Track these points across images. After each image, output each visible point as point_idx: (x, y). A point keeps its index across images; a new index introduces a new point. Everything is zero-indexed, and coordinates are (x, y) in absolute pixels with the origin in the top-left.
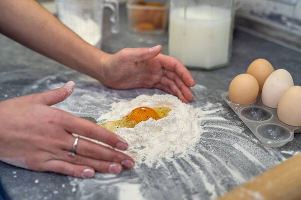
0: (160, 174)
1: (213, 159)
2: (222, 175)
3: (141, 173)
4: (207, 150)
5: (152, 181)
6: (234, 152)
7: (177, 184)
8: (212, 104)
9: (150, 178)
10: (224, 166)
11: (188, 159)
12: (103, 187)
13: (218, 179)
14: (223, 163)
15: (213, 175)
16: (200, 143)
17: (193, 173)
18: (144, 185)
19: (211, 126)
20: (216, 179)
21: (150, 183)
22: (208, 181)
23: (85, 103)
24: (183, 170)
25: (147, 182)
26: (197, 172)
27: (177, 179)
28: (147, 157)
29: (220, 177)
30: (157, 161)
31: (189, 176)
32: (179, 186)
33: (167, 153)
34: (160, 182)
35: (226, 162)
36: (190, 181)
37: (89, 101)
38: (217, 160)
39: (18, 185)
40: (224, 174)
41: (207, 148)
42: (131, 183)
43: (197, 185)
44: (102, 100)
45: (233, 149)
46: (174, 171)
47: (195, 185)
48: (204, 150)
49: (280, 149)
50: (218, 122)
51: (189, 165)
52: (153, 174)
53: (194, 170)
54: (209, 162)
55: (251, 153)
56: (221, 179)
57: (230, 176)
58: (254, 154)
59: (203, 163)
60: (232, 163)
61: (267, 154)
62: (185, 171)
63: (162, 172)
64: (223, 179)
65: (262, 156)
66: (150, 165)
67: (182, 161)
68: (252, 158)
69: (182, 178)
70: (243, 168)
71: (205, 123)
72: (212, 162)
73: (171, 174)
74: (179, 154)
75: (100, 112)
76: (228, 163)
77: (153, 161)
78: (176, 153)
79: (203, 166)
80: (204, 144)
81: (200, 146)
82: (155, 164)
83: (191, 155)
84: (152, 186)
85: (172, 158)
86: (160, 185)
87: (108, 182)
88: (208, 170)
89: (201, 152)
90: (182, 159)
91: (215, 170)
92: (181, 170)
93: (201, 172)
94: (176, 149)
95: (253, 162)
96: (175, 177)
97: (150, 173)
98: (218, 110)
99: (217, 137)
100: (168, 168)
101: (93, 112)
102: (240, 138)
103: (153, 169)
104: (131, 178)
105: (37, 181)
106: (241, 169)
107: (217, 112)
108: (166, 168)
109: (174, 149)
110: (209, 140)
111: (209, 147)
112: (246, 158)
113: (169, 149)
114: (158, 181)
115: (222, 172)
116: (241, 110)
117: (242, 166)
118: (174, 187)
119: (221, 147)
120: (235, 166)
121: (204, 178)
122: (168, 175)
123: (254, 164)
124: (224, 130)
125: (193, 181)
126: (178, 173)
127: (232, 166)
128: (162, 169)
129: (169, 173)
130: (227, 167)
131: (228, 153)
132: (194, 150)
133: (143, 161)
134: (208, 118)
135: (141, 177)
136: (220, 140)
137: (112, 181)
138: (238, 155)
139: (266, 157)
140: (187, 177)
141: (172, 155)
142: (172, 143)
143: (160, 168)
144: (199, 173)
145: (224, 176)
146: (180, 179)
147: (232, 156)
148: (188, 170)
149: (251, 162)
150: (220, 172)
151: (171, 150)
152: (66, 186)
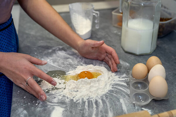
0: (77, 106)
1: (105, 105)
2: (104, 113)
3: (69, 103)
4: (106, 99)
5: (71, 109)
6: (118, 103)
7: (80, 113)
8: (126, 75)
9: (71, 107)
10: (108, 109)
11: (94, 102)
12: (49, 106)
13: (100, 114)
14: (109, 108)
15: (100, 112)
16: (105, 95)
17: (91, 109)
18: (66, 110)
19: (117, 87)
20: (99, 114)
21: (69, 109)
22: (95, 115)
23: (67, 63)
24: (87, 107)
25: (68, 109)
26: (94, 109)
27: (82, 110)
28: (76, 97)
29: (102, 114)
30: (79, 99)
31: (89, 110)
32: (81, 114)
33: (85, 97)
34: (74, 110)
35: (111, 107)
36: (87, 113)
37: (69, 63)
38: (107, 105)
39: (17, 97)
40: (105, 113)
41: (107, 98)
42: (61, 107)
43: (89, 115)
44: (75, 63)
45: (119, 101)
46: (84, 106)
47: (88, 115)
48: (105, 99)
49: (142, 106)
50: (122, 86)
51: (92, 104)
52: (73, 105)
53: (92, 108)
54: (102, 105)
55: (126, 105)
56: (102, 115)
57: (107, 115)
58: (127, 106)
59: (99, 105)
60: (113, 108)
61: (134, 108)
62: (89, 107)
63: (78, 105)
64: (103, 115)
65: (130, 108)
66: (75, 101)
67: (90, 102)
68: (125, 108)
69: (85, 110)
70: (116, 112)
71: (115, 85)
72: (104, 106)
73: (81, 107)
74: (91, 98)
75: (70, 69)
76: (111, 108)
77: (77, 99)
78: (90, 97)
79: (98, 107)
80: (107, 96)
81: (104, 96)
82: (77, 101)
83: (97, 100)
84: (69, 111)
85: (87, 99)
86: (73, 111)
87: (52, 104)
88: (99, 109)
89: (102, 100)
90: (91, 101)
91: (102, 110)
92: (87, 106)
93: (95, 109)
94: (91, 95)
95: (124, 110)
96: (82, 109)
97: (73, 104)
98: (126, 79)
99: (115, 94)
100: (82, 104)
101: (67, 69)
102: (127, 96)
103: (75, 103)
104: (63, 105)
105: (25, 97)
106: (115, 112)
107: (126, 80)
108: (81, 104)
109: (90, 95)
110: (111, 94)
111: (108, 98)
112: (122, 107)
113: (87, 95)
114: (73, 109)
115: (105, 112)
116: (133, 82)
117: (116, 111)
118: (78, 114)
119: (114, 99)
120: (113, 110)
121: (94, 112)
122: (79, 107)
123: (123, 111)
124: (122, 91)
125: (88, 113)
126: (84, 108)
127: (112, 110)
128: (79, 104)
129: (80, 106)
130: (109, 110)
131: (115, 103)
132: (100, 97)
133: (73, 98)
134: (118, 83)
135: (67, 105)
136: (116, 95)
137: (54, 104)
138: (119, 105)
139: (132, 109)
140: (87, 110)
141: (88, 98)
142: (91, 92)
143: (78, 103)
144: (94, 110)
145: (104, 114)
146: (84, 110)
147: (115, 105)
148: (90, 107)
149: (123, 110)
150: (104, 111)
151: (88, 95)
152: (35, 102)
